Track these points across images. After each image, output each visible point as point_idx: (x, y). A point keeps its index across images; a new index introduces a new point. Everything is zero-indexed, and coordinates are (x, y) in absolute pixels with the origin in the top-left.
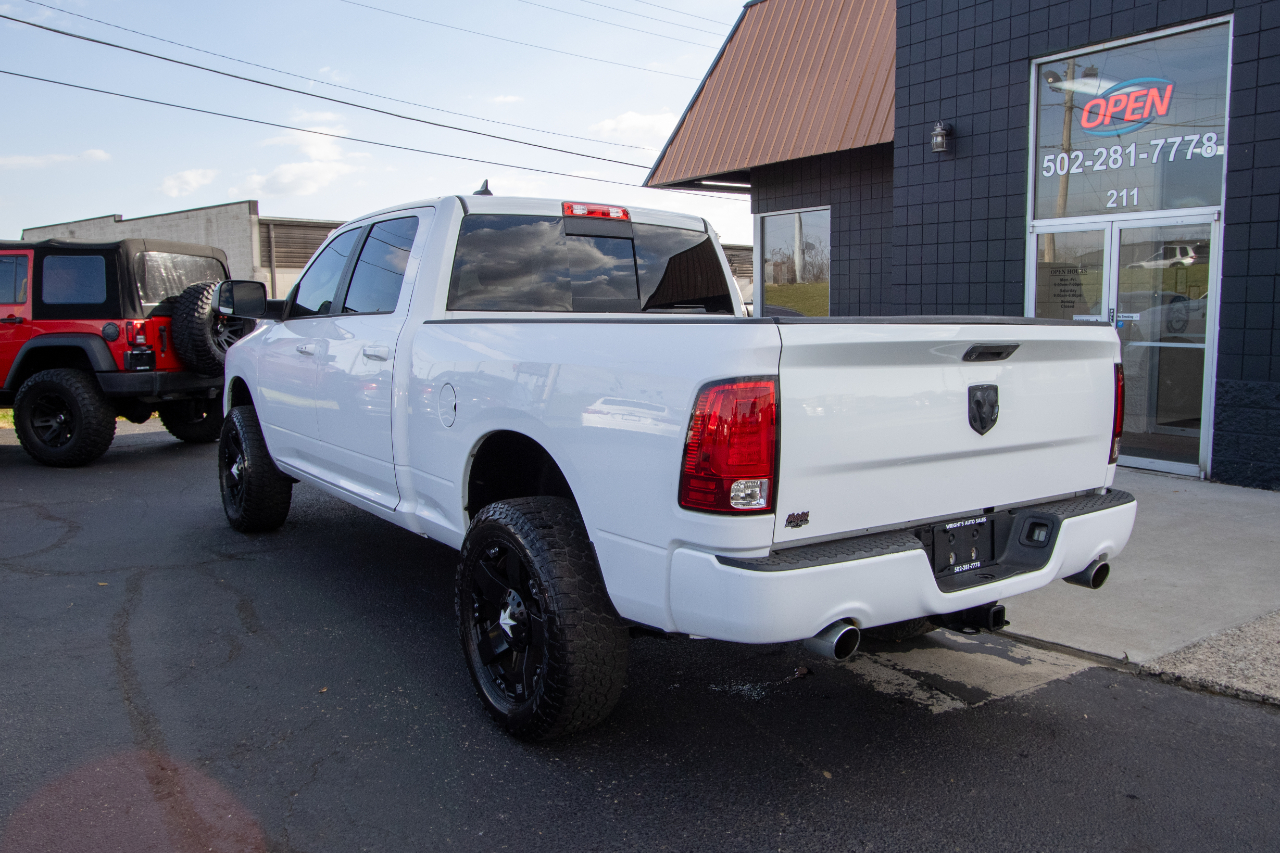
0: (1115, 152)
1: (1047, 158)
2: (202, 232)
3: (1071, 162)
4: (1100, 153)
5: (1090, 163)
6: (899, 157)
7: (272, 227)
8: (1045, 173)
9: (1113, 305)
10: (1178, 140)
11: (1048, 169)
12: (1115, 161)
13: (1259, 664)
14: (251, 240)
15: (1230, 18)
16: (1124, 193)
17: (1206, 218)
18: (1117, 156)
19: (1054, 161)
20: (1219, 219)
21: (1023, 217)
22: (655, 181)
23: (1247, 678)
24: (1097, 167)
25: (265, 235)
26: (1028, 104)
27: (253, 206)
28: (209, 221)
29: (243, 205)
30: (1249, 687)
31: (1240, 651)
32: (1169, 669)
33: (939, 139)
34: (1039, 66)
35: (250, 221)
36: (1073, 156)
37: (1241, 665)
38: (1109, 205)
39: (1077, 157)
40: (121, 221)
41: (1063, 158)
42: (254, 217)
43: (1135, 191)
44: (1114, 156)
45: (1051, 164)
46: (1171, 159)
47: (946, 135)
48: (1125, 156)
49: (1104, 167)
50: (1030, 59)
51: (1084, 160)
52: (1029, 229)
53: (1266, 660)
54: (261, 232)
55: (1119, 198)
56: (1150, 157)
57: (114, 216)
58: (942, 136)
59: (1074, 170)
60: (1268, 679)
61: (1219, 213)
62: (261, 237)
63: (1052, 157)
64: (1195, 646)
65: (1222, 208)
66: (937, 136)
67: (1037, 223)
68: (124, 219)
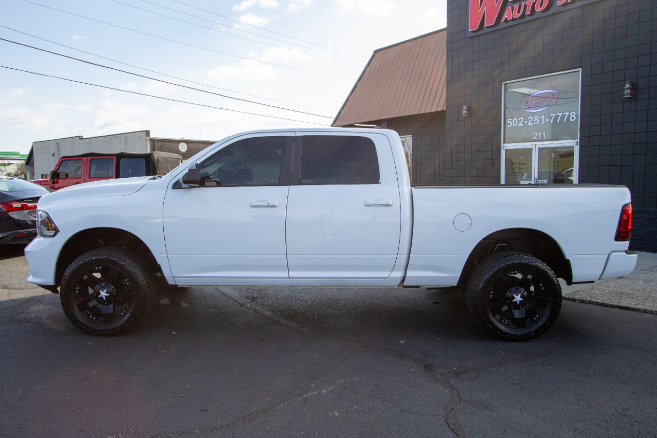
0: (536, 118)
1: (509, 120)
2: (123, 144)
3: (519, 122)
4: (530, 119)
5: (526, 122)
6: (448, 118)
7: (155, 142)
8: (508, 126)
9: (536, 177)
10: (561, 114)
11: (509, 124)
12: (536, 122)
13: (600, 295)
14: (147, 148)
15: (580, 69)
16: (540, 134)
17: (572, 143)
18: (537, 120)
19: (512, 121)
20: (577, 144)
21: (500, 142)
22: (336, 124)
23: (596, 299)
24: (529, 124)
25: (152, 145)
26: (501, 99)
27: (147, 133)
28: (126, 139)
29: (143, 132)
30: (597, 301)
31: (593, 292)
32: (571, 297)
33: (465, 112)
34: (505, 84)
35: (146, 139)
36: (519, 119)
37: (594, 296)
38: (534, 138)
39: (521, 120)
40: (82, 139)
41: (515, 120)
42: (148, 138)
43: (544, 133)
44: (536, 120)
45: (510, 122)
46: (558, 121)
47: (468, 110)
48: (540, 120)
49: (532, 124)
50: (502, 82)
51: (524, 121)
52: (502, 147)
53: (602, 294)
54: (150, 144)
55: (538, 136)
56: (550, 120)
57: (79, 136)
58: (466, 110)
59: (520, 125)
60: (603, 299)
61: (577, 142)
62: (151, 146)
63: (511, 119)
64: (578, 291)
65: (578, 140)
66: (464, 110)
67: (505, 145)
68: (83, 138)
